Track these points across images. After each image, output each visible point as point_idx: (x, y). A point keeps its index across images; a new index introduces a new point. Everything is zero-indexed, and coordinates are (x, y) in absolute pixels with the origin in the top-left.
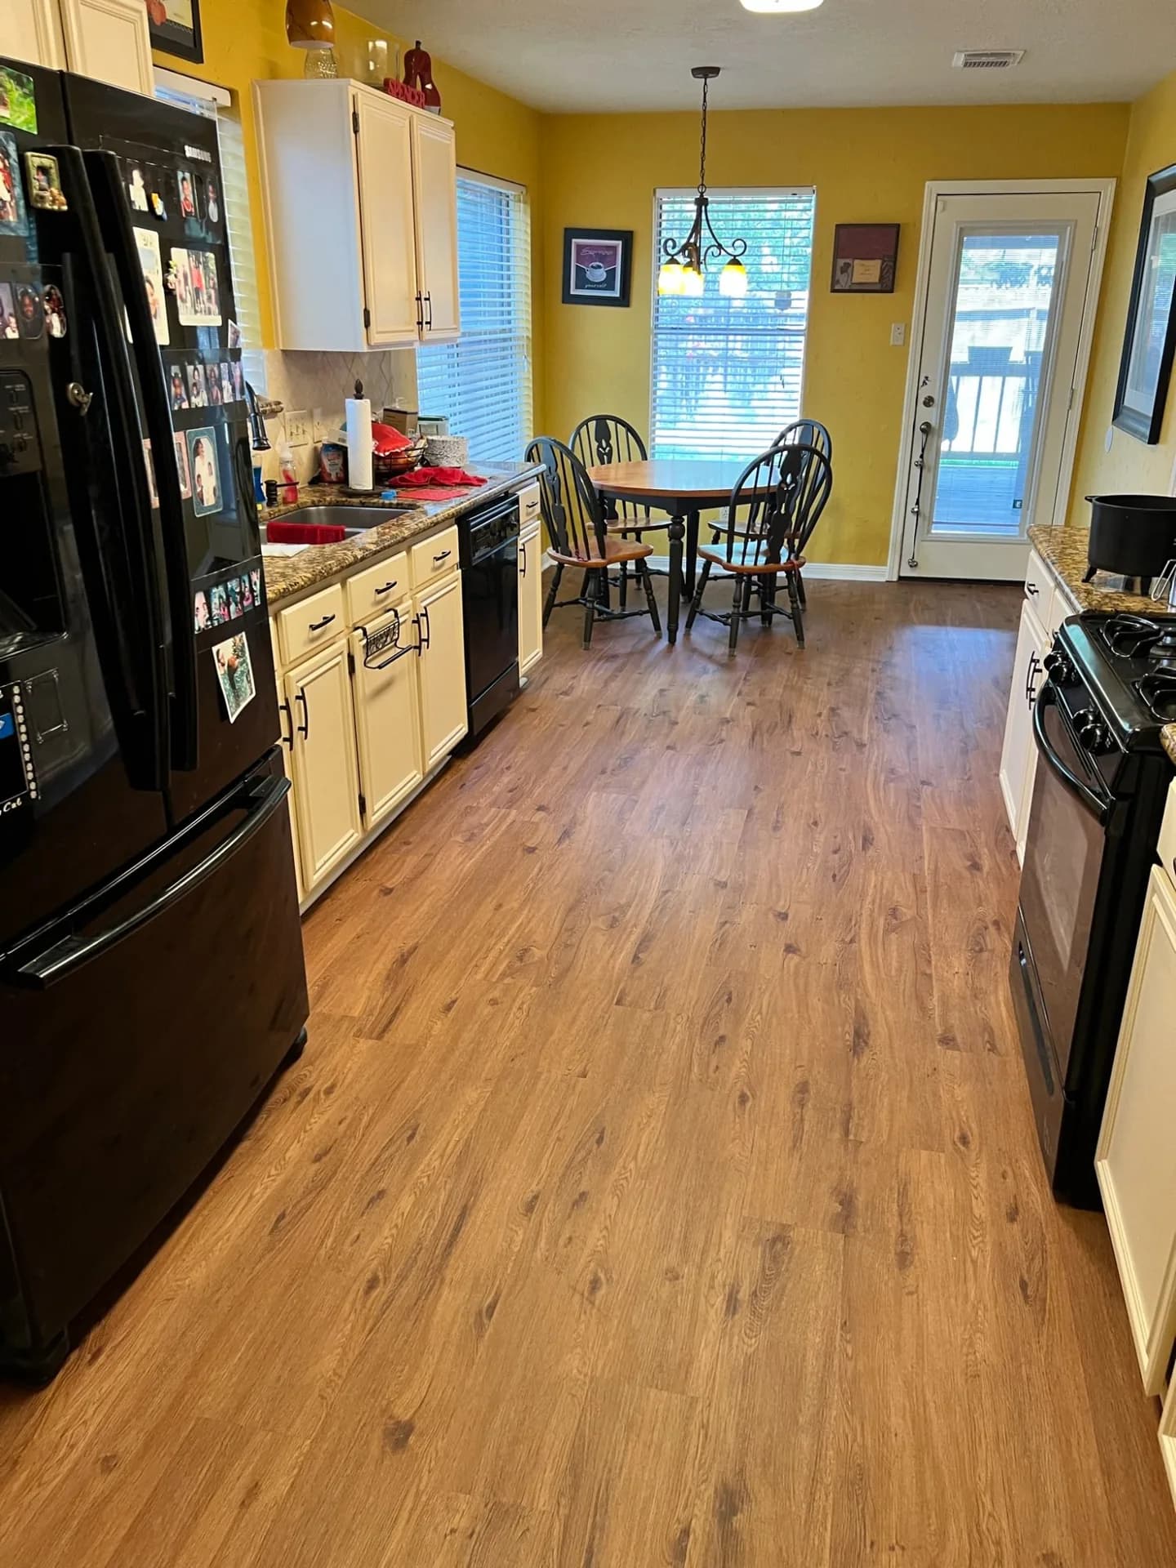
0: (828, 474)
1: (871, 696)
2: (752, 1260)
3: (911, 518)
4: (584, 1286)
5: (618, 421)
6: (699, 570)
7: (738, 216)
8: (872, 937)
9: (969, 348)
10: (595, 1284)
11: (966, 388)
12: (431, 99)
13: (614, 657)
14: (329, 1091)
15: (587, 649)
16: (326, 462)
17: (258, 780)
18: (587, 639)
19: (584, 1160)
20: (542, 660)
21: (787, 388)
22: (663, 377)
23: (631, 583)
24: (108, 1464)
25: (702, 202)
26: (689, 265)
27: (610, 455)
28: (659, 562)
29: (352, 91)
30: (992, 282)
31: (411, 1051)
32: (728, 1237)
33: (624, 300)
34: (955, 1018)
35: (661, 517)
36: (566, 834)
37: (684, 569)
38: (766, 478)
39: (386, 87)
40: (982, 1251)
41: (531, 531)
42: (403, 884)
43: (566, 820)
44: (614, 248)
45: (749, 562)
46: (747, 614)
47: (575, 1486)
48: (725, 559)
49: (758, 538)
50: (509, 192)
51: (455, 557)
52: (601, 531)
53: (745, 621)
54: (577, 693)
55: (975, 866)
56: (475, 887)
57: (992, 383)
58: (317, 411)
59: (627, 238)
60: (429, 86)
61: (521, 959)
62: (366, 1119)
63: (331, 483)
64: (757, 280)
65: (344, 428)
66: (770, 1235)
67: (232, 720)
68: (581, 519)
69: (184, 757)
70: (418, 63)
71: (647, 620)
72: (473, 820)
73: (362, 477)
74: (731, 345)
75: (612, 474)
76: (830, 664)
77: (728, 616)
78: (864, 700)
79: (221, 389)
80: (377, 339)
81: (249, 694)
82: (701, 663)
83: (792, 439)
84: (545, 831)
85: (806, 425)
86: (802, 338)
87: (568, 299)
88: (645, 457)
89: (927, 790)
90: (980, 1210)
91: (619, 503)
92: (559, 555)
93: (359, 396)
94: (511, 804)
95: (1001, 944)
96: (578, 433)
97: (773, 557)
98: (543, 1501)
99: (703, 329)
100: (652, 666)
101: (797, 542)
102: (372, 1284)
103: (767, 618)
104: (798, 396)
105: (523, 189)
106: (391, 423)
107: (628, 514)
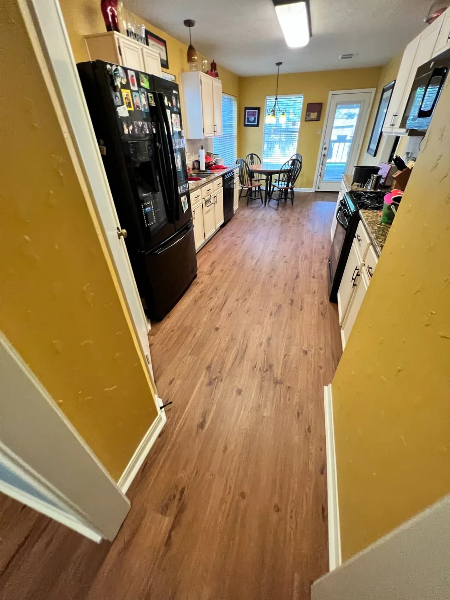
0: (301, 167)
1: (306, 216)
2: (275, 308)
3: (319, 177)
4: (246, 311)
5: (255, 155)
6: (271, 190)
7: (285, 102)
8: (301, 260)
9: (338, 136)
10: (248, 311)
11: (335, 146)
12: (216, 75)
13: (253, 208)
14: (202, 283)
15: (247, 206)
16: (195, 164)
17: (188, 225)
18: (248, 204)
19: (246, 294)
20: (238, 208)
21: (293, 146)
22: (266, 144)
23: (257, 192)
24: (172, 331)
25: (276, 99)
26: (273, 115)
27: (253, 163)
28: (263, 188)
29: (200, 74)
30: (346, 118)
31: (216, 277)
32: (271, 305)
33: (257, 125)
34: (315, 274)
35: (264, 177)
36: (243, 242)
37: (268, 190)
38: (287, 167)
39: (207, 73)
40: (315, 309)
41: (237, 180)
42: (213, 250)
43: (243, 239)
44: (256, 112)
45: (283, 186)
46: (281, 199)
47: (245, 336)
48: (277, 186)
49: (285, 181)
50: (232, 98)
51: (222, 185)
52: (251, 180)
53: (281, 200)
54: (245, 215)
55: (323, 248)
56: (226, 251)
57: (342, 144)
58: (193, 153)
59: (259, 109)
60: (216, 72)
61: (235, 263)
62: (208, 287)
63: (197, 169)
64: (288, 119)
65: (199, 156)
66: (278, 305)
67: (184, 212)
68: (246, 177)
69: (178, 219)
70: (213, 66)
71: (260, 200)
72: (225, 239)
73: (203, 167)
74: (281, 136)
75: (254, 167)
76: (298, 209)
77: (277, 199)
78: (305, 216)
79: (181, 144)
80: (206, 135)
81: (187, 208)
82: (271, 209)
83: (294, 158)
84: (239, 241)
85: (297, 155)
86: (298, 133)
87: (245, 125)
88: (261, 163)
89: (316, 234)
90: (316, 303)
91: (255, 173)
92: (242, 186)
93: (202, 149)
94: (232, 236)
95: (326, 261)
96: (247, 158)
97: (288, 185)
98: (240, 338)
99: (275, 132)
100: (260, 210)
101: (293, 182)
102: (211, 310)
103: (286, 199)
104: (296, 148)
105: (235, 97)
106: (208, 155)
107: (257, 176)
